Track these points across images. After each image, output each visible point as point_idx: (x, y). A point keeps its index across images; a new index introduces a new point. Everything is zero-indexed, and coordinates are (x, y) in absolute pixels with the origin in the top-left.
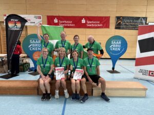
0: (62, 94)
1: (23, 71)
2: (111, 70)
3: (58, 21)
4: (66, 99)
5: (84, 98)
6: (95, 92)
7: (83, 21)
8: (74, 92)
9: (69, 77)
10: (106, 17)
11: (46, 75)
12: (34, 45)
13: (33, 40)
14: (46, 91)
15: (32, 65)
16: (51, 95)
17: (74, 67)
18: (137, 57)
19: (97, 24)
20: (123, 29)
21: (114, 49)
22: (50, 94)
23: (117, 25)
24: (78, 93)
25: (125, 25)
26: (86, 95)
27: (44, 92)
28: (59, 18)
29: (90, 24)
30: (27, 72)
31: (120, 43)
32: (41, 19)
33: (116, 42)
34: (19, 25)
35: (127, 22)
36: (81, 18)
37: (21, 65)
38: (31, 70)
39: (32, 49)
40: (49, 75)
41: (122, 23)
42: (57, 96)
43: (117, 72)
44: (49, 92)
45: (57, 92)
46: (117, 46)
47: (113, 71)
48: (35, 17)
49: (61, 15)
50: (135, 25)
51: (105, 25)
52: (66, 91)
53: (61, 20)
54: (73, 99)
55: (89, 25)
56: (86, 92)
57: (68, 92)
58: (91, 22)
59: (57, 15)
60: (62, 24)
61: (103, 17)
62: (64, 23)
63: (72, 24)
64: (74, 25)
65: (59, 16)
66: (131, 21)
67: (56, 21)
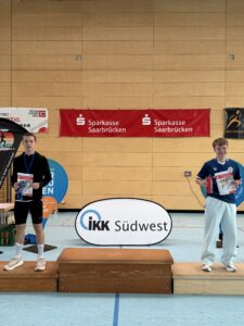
1: (10, 243)
3: (86, 121)
7: (146, 121)
10: (200, 111)
19: (179, 126)
28: (89, 114)
29: (162, 127)
32: (46, 118)
36: (141, 113)
38: (27, 240)
41: (240, 123)
47: (221, 243)
48: (31, 112)
49: (91, 108)
51: (199, 129)
53: (94, 119)
55: (160, 130)
58: (164, 123)
59: (85, 108)
60: (96, 127)
61: (193, 111)
62: (99, 127)
63: (119, 127)
64: (124, 130)
65: (89, 111)
67: (81, 121)
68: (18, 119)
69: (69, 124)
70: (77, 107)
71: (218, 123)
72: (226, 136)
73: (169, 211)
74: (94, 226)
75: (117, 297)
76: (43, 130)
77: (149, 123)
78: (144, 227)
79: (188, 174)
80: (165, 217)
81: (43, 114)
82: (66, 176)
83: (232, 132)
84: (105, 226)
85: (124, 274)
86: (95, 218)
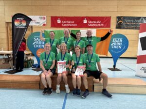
0: (63, 89)
1: (27, 67)
2: (112, 67)
3: (61, 21)
4: (67, 94)
5: (85, 93)
6: (97, 88)
7: (85, 21)
8: (75, 87)
9: (70, 72)
10: (106, 17)
11: (47, 70)
12: (38, 42)
13: (37, 38)
14: (48, 86)
15: (36, 62)
16: (52, 90)
17: (76, 62)
19: (98, 24)
20: (124, 28)
21: (115, 47)
22: (51, 88)
23: (118, 25)
24: (79, 88)
25: (126, 24)
26: (87, 90)
27: (46, 87)
28: (62, 18)
29: (91, 24)
30: (31, 68)
31: (121, 41)
32: (46, 20)
33: (117, 40)
35: (128, 22)
36: (83, 18)
37: (26, 62)
38: (35, 66)
39: (36, 46)
40: (51, 69)
42: (58, 90)
43: (118, 70)
44: (50, 86)
45: (58, 86)
46: (118, 44)
47: (114, 69)
48: (40, 18)
51: (106, 25)
52: (67, 86)
53: (64, 20)
54: (74, 94)
56: (87, 88)
57: (69, 87)
58: (92, 22)
60: (65, 24)
61: (104, 17)
62: (66, 24)
63: (74, 24)
64: (76, 25)
65: (62, 17)
66: (132, 21)
67: (59, 21)
68: (35, 21)
70: (58, 16)
71: (113, 23)
72: (117, 28)
76: (44, 25)
77: (86, 22)
81: (44, 18)
83: (119, 26)
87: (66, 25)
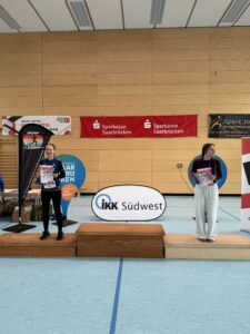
7: (147, 125)
10: (189, 117)
18: (242, 193)
19: (173, 129)
23: (213, 130)
28: (103, 120)
29: (160, 129)
32: (70, 123)
34: (40, 141)
36: (144, 119)
41: (221, 126)
48: (58, 119)
49: (105, 115)
50: (246, 130)
51: (188, 130)
53: (107, 124)
58: (161, 126)
59: (100, 115)
60: (108, 130)
61: (184, 116)
62: (111, 130)
63: (126, 130)
64: (130, 132)
65: (102, 117)
66: (239, 121)
67: (96, 126)
68: (48, 125)
69: (87, 128)
70: (94, 115)
71: (203, 126)
72: (210, 136)
73: (164, 195)
74: (105, 206)
75: (122, 260)
76: (67, 133)
77: (149, 126)
78: (144, 207)
79: (180, 166)
80: (161, 199)
81: (68, 121)
82: (83, 168)
83: (214, 133)
84: (114, 206)
85: (126, 243)
86: (107, 200)
87: (110, 133)
